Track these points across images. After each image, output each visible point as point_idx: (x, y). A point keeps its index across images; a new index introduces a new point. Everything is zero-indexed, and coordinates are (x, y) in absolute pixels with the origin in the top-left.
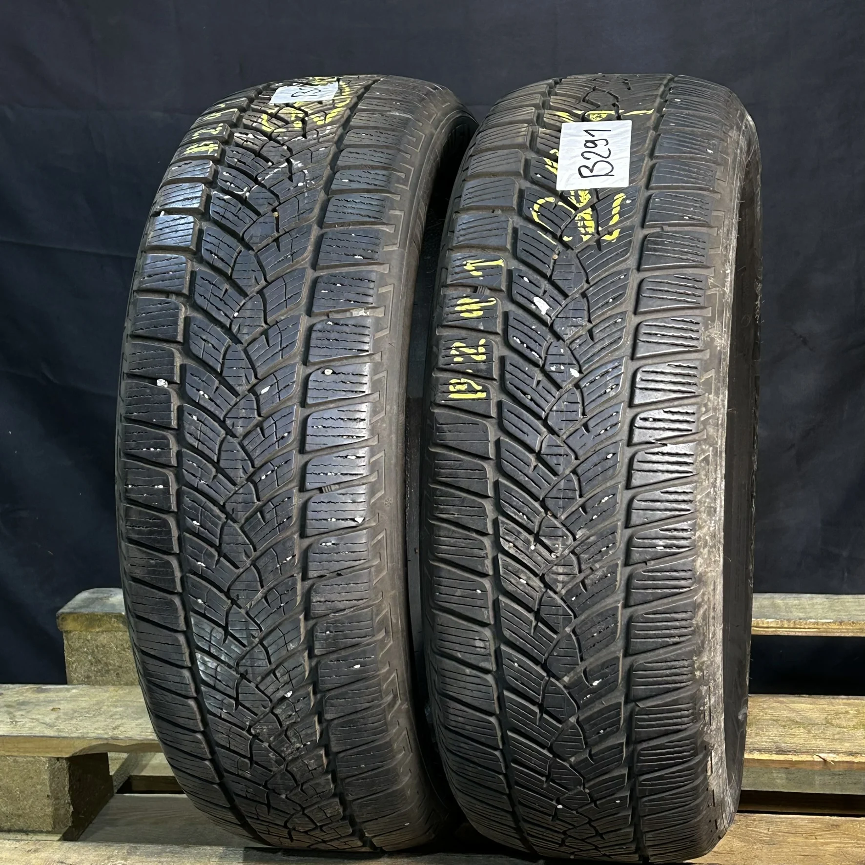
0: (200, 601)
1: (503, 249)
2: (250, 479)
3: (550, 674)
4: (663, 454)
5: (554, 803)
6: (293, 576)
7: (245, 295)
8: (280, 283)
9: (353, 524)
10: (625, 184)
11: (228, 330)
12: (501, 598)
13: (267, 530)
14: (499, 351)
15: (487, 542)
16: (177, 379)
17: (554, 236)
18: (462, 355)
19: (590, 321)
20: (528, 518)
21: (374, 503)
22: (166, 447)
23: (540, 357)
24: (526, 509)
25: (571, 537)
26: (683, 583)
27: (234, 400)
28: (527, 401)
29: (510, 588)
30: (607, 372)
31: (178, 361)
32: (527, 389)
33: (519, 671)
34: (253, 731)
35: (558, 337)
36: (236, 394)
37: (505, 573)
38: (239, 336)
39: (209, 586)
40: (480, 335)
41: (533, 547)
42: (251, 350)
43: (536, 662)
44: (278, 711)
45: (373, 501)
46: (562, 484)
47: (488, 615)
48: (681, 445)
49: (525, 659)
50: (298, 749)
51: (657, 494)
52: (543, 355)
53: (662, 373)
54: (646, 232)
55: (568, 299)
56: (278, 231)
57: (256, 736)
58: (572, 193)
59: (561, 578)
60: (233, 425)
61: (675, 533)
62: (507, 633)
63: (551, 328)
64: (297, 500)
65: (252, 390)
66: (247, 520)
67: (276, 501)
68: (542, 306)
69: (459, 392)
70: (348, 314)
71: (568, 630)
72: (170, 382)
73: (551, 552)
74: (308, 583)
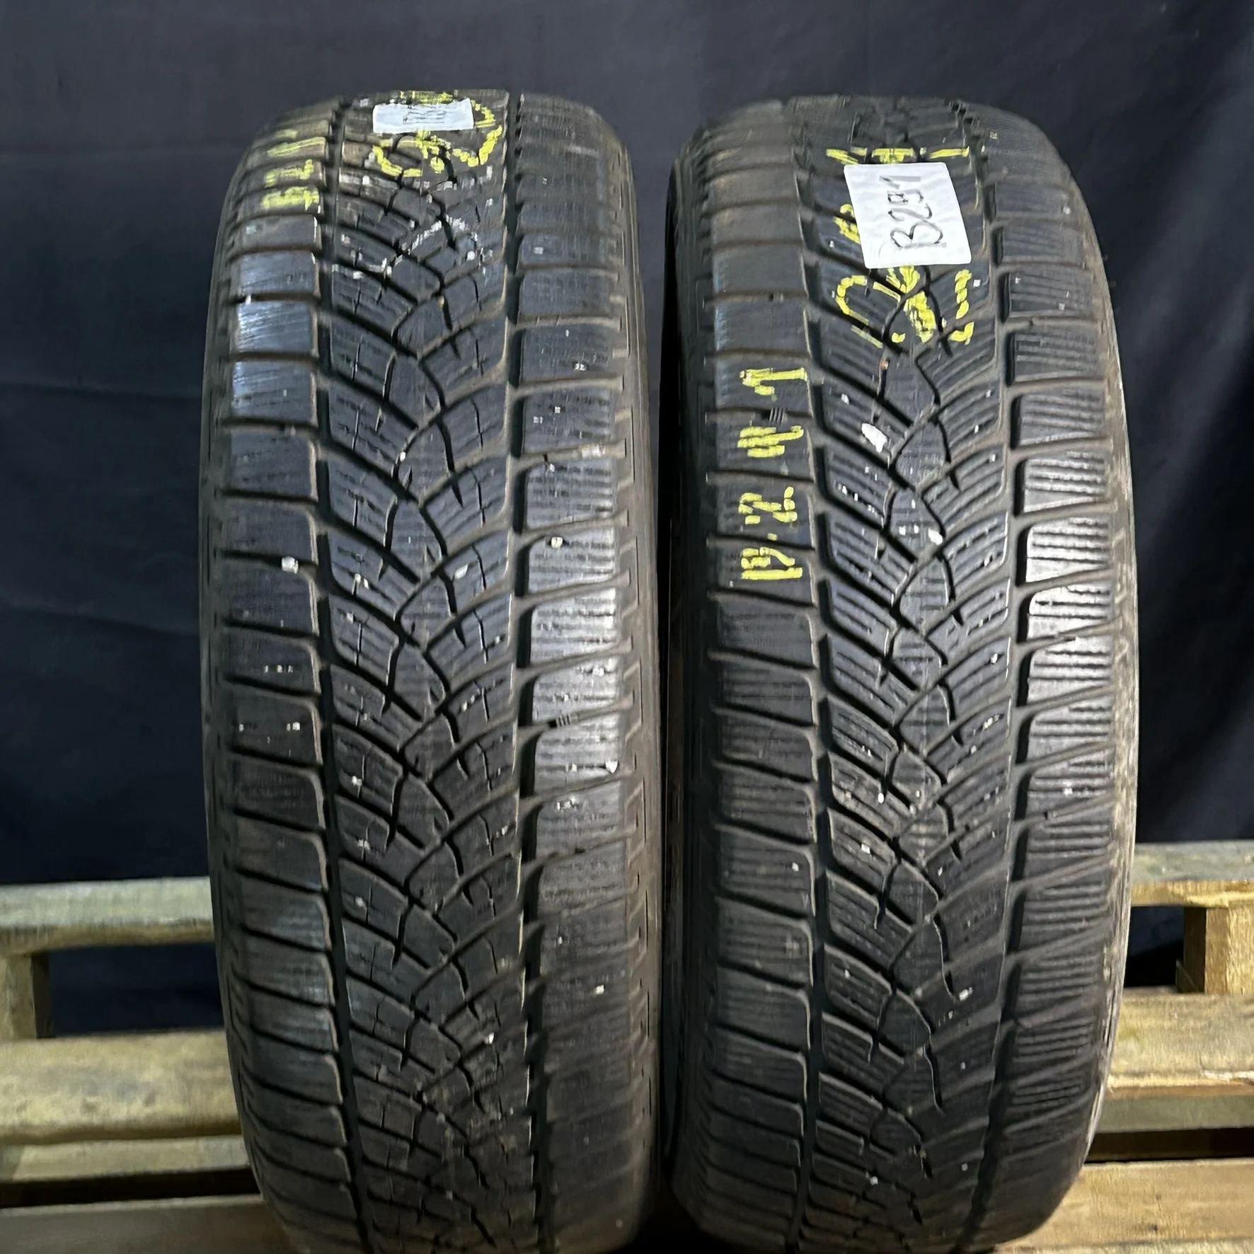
0: (360, 902)
1: (802, 354)
2: (443, 710)
3: (897, 984)
4: (1069, 653)
5: (867, 1175)
6: (509, 856)
7: (412, 425)
8: (467, 408)
9: (601, 773)
10: (967, 258)
11: (391, 481)
12: (829, 875)
13: (472, 787)
14: (816, 505)
15: (809, 792)
16: (314, 557)
17: (875, 334)
18: (756, 512)
19: (948, 459)
20: (873, 753)
21: (631, 740)
22: (302, 664)
23: (880, 513)
24: (871, 741)
25: (938, 781)
26: (1097, 841)
27: (410, 589)
28: (866, 580)
29: (846, 860)
30: (982, 536)
31: (314, 530)
32: (864, 562)
33: (849, 982)
34: (425, 1098)
35: (903, 483)
36: (413, 578)
37: (838, 838)
38: (413, 490)
39: (375, 878)
40: (784, 483)
41: (881, 798)
42: (433, 510)
43: (876, 967)
44: (472, 1065)
45: (628, 736)
46: (925, 703)
47: (809, 902)
48: (1094, 640)
49: (860, 965)
50: (492, 1122)
51: (1064, 713)
52: (885, 512)
53: (1061, 534)
54: (1009, 327)
55: (913, 428)
56: (449, 326)
57: (430, 1107)
58: (891, 271)
59: (923, 842)
60: (413, 627)
61: (1088, 769)
62: (837, 928)
63: (892, 471)
64: (517, 739)
65: (440, 572)
66: (437, 774)
67: (486, 742)
68: (875, 437)
69: (757, 568)
70: (574, 455)
71: (928, 919)
72: (302, 563)
73: (907, 802)
74: (531, 867)
